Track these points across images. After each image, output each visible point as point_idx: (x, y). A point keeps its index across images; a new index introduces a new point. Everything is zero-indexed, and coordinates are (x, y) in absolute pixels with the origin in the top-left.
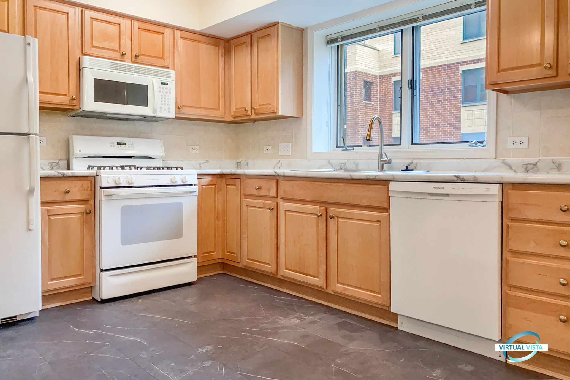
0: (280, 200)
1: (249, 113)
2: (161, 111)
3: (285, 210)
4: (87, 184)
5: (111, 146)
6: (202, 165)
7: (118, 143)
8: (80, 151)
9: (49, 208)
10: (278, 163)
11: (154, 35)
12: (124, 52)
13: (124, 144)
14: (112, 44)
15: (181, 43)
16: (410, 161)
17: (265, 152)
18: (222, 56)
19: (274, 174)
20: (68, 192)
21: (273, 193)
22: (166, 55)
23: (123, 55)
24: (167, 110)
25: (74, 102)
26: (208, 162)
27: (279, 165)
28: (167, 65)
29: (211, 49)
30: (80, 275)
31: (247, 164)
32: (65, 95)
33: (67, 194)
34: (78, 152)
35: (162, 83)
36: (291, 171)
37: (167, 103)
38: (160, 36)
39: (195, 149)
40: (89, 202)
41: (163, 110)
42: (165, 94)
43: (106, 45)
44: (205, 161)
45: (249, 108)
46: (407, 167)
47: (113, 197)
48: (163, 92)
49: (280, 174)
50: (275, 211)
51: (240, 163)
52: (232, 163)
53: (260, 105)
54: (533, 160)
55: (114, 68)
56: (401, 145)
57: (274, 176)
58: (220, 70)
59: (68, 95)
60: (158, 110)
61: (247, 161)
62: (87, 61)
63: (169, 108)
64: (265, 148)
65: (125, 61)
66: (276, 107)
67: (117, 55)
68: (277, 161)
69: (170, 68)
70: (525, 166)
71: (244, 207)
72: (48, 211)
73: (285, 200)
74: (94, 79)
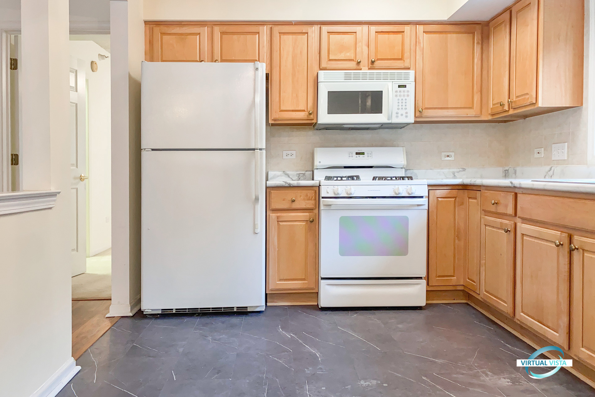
0: (518, 221)
1: (506, 108)
2: (397, 117)
3: (523, 234)
4: (311, 193)
5: (350, 156)
6: (456, 174)
7: (357, 154)
8: (320, 162)
9: (279, 214)
10: (549, 171)
11: (392, 36)
12: (359, 60)
13: (363, 153)
14: (348, 54)
15: (425, 39)
17: (537, 156)
18: (478, 43)
20: (293, 201)
21: (510, 211)
22: (406, 55)
23: (359, 63)
24: (404, 115)
25: (312, 116)
26: (464, 170)
27: (551, 173)
28: (407, 64)
29: (465, 38)
30: (304, 279)
31: (515, 173)
32: (304, 111)
34: (318, 164)
35: (399, 86)
36: (532, 181)
37: (404, 107)
38: (399, 36)
39: (448, 156)
40: (314, 211)
41: (399, 115)
42: (402, 97)
43: (342, 56)
44: (461, 169)
45: (507, 102)
47: (332, 207)
48: (400, 96)
50: (512, 234)
51: (508, 170)
52: (500, 170)
55: (347, 78)
58: (476, 60)
59: (306, 111)
60: (394, 115)
61: (515, 169)
62: (322, 75)
63: (406, 113)
64: (536, 151)
65: (361, 69)
66: (535, 96)
67: (353, 64)
68: (548, 168)
69: (411, 68)
71: (483, 227)
72: (278, 217)
73: (525, 220)
74: (328, 92)
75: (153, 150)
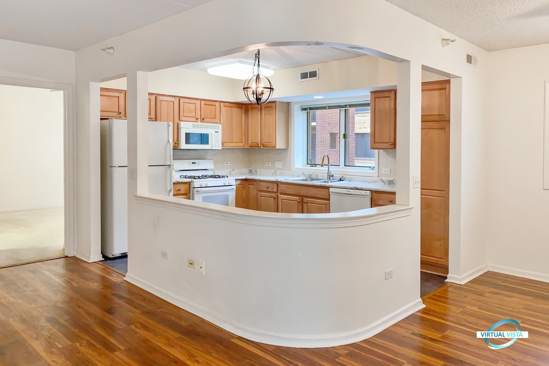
0: (279, 194)
1: (260, 145)
2: (215, 146)
3: (282, 199)
4: (187, 186)
5: (189, 165)
6: (231, 172)
7: (193, 163)
8: (176, 168)
10: (275, 172)
11: (211, 107)
12: (197, 118)
13: (195, 163)
14: (192, 114)
15: (223, 109)
16: (342, 176)
17: (267, 165)
18: (244, 113)
19: (276, 181)
21: (275, 190)
22: (217, 116)
24: (218, 146)
25: (176, 145)
26: (234, 170)
27: (276, 173)
28: (217, 122)
29: (239, 110)
31: (256, 171)
33: (179, 191)
35: (216, 132)
37: (218, 142)
38: (214, 107)
39: (227, 163)
40: (188, 194)
41: (216, 145)
43: (190, 115)
45: (259, 143)
46: (340, 179)
47: (200, 192)
48: (216, 136)
49: (279, 181)
50: (276, 199)
51: (252, 170)
52: (246, 170)
53: (266, 142)
54: (391, 179)
55: (194, 126)
56: (339, 166)
57: (276, 182)
58: (243, 122)
59: (173, 141)
60: (214, 146)
62: (183, 124)
64: (267, 163)
65: (198, 122)
66: (275, 144)
67: (194, 119)
68: (274, 171)
69: (218, 123)
70: (389, 182)
71: (259, 197)
73: (282, 194)
74: (186, 133)
75: (119, 167)
